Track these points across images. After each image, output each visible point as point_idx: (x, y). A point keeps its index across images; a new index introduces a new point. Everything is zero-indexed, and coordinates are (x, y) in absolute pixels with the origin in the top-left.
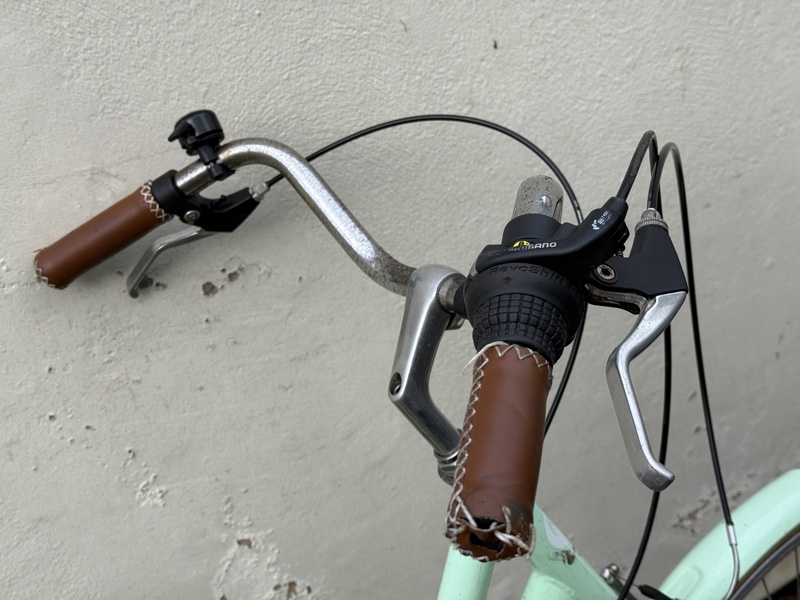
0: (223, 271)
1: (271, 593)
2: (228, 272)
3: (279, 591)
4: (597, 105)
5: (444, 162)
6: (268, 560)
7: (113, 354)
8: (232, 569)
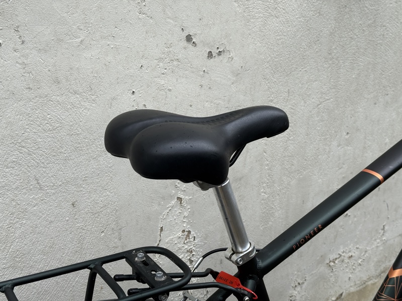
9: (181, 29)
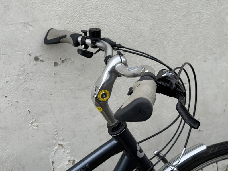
0: (60, 59)
1: (67, 162)
2: (62, 60)
3: (70, 162)
4: (174, 25)
5: (128, 36)
6: (67, 151)
7: (26, 80)
8: (56, 153)
9: (28, 55)
